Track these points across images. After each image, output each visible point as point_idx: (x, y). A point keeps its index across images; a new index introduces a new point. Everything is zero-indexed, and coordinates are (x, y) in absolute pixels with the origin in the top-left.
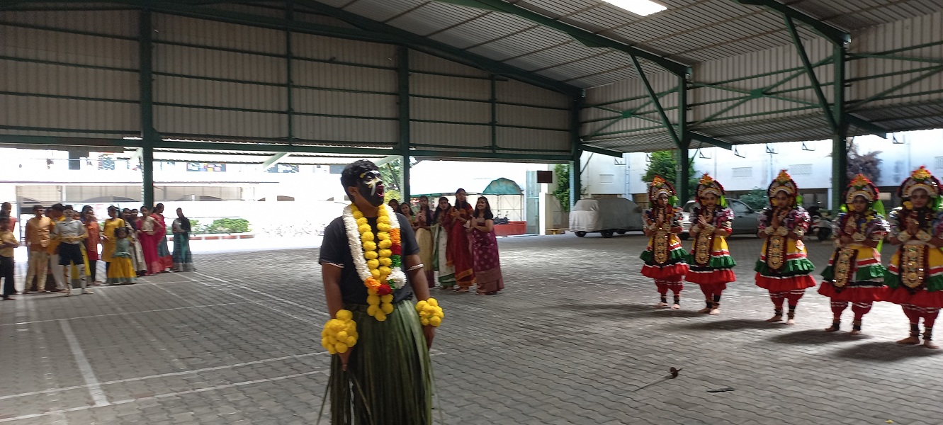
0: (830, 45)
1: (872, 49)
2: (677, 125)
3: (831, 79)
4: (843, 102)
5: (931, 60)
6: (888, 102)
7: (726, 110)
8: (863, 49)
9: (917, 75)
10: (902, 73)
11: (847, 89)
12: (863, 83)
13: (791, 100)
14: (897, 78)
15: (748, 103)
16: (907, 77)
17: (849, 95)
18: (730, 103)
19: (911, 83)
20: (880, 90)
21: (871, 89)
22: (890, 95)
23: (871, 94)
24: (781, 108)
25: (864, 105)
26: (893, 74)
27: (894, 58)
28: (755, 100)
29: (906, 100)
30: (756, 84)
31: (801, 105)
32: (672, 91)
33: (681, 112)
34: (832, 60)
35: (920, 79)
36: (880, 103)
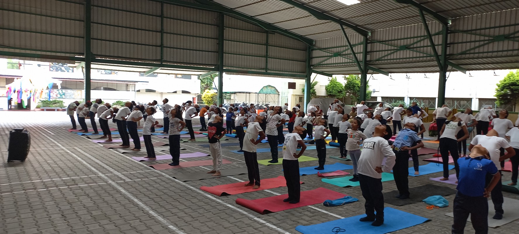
0: (441, 25)
1: (461, 29)
2: (362, 62)
3: (440, 43)
4: (445, 55)
6: (467, 56)
7: (387, 55)
8: (457, 28)
10: (475, 41)
11: (448, 48)
12: (456, 45)
13: (420, 52)
14: (473, 44)
15: (398, 52)
16: (477, 44)
17: (449, 51)
18: (389, 52)
19: (479, 47)
20: (464, 50)
21: (460, 48)
22: (468, 52)
23: (460, 51)
24: (415, 56)
25: (456, 57)
26: (471, 42)
27: (471, 34)
28: (402, 51)
29: (476, 55)
30: (403, 43)
31: (425, 55)
32: (360, 44)
33: (364, 55)
34: (441, 33)
35: (483, 45)
36: (463, 56)
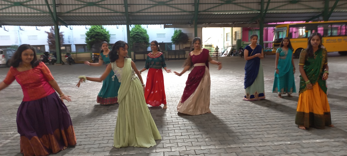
4: (56, 12)
6: (72, 14)
7: (2, 9)
9: (80, 6)
10: (75, 5)
11: (57, 8)
12: (62, 6)
13: (34, 9)
14: (74, 6)
15: (13, 8)
16: (77, 7)
17: (58, 10)
18: (3, 6)
19: (79, 9)
20: (69, 10)
21: (66, 9)
22: (72, 12)
23: (66, 11)
24: (29, 12)
25: (63, 15)
26: (72, 5)
28: (16, 7)
29: (78, 14)
31: (39, 12)
35: (81, 8)
36: (69, 14)
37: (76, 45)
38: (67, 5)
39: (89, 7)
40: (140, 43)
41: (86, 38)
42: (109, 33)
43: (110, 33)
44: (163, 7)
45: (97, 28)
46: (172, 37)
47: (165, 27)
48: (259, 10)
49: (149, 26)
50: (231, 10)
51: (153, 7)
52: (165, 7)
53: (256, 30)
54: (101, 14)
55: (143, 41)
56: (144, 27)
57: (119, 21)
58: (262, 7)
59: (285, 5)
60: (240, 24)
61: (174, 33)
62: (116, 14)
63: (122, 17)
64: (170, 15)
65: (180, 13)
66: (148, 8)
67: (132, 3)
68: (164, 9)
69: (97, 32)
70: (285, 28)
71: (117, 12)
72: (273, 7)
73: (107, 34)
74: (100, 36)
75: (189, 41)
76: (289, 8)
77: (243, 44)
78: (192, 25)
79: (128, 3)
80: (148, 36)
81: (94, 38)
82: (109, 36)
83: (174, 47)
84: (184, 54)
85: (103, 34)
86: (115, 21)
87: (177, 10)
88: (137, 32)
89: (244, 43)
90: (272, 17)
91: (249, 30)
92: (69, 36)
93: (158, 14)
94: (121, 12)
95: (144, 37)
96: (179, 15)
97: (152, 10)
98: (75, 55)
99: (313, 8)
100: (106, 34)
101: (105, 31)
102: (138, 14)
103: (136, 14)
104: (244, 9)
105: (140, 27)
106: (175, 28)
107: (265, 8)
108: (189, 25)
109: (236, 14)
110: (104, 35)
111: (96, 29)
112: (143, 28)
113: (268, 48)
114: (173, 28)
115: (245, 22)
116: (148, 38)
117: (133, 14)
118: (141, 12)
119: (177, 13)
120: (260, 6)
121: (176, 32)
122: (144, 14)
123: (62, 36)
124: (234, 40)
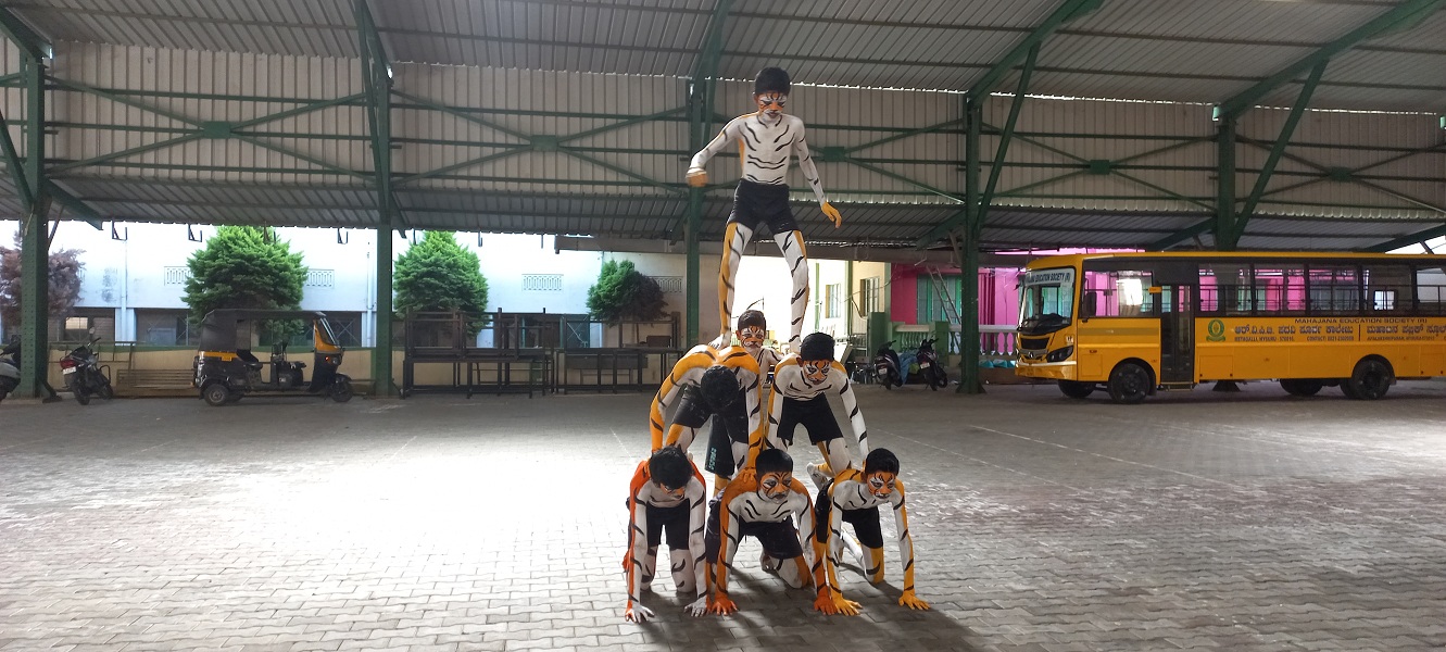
0: (14, 52)
1: (91, 80)
4: (42, 159)
5: (184, 119)
6: (120, 171)
8: (76, 76)
9: (164, 137)
10: (142, 129)
11: (48, 138)
12: (76, 132)
14: (135, 134)
16: (150, 138)
17: (54, 148)
19: (157, 147)
20: (106, 150)
21: (92, 145)
22: (123, 160)
23: (91, 153)
25: (77, 171)
26: (127, 128)
27: (128, 103)
29: (150, 172)
34: (17, 81)
35: (170, 144)
36: (106, 170)
37: (140, 313)
38: (98, 127)
39: (206, 144)
40: (442, 310)
41: (190, 282)
42: (301, 263)
43: (304, 264)
44: (550, 159)
45: (247, 239)
46: (592, 289)
47: (559, 247)
48: (957, 195)
49: (488, 237)
50: (843, 186)
51: (505, 155)
52: (563, 159)
53: (946, 276)
54: (262, 177)
55: (459, 302)
56: (464, 240)
57: (346, 211)
58: (971, 181)
59: (1063, 178)
60: (884, 247)
61: (599, 272)
62: (331, 179)
63: (364, 195)
64: (582, 196)
65: (625, 190)
66: (482, 161)
67: (411, 134)
68: (555, 167)
69: (242, 257)
70: (1065, 271)
71: (337, 171)
72: (1017, 185)
73: (292, 265)
74: (258, 273)
75: (663, 310)
76: (1080, 193)
77: (896, 333)
78: (680, 244)
79: (395, 132)
80: (481, 281)
81: (226, 281)
82: (301, 276)
83: (597, 335)
84: (641, 365)
85: (271, 264)
86: (329, 208)
87: (612, 176)
88: (436, 264)
89: (899, 330)
90: (1011, 227)
91: (919, 273)
92: (107, 271)
93: (526, 187)
94: (362, 169)
95: (465, 286)
96: (620, 197)
97: (500, 169)
98: (124, 356)
99: (1175, 197)
100: (286, 268)
101: (284, 254)
102: (437, 183)
103: (425, 183)
104: (899, 186)
105: (449, 242)
106: (608, 254)
107: (982, 188)
108: (667, 243)
109: (865, 206)
110: (276, 267)
111: (242, 243)
112: (462, 248)
113: (997, 354)
114: (598, 254)
115: (900, 239)
116: (483, 293)
117: (413, 183)
118: (453, 173)
119: (612, 190)
120: (962, 177)
121: (609, 270)
122: (463, 184)
123: (74, 267)
124: (856, 315)
